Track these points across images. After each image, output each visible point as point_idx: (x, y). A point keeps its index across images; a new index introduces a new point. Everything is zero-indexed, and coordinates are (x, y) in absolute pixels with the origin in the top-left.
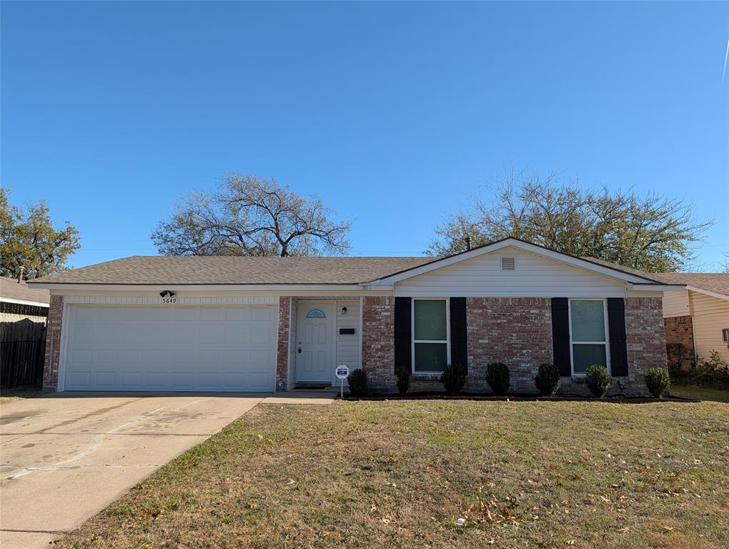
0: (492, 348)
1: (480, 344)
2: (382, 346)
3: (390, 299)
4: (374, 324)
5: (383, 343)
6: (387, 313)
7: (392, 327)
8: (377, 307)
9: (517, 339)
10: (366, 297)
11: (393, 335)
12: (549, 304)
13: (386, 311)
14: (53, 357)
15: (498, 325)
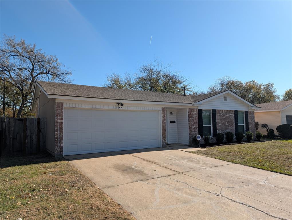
0: (222, 127)
1: (219, 126)
2: (195, 127)
3: (196, 109)
4: (192, 119)
5: (195, 126)
6: (196, 115)
7: (197, 120)
8: (193, 112)
9: (228, 124)
10: (190, 109)
11: (197, 123)
12: (234, 112)
13: (195, 114)
14: (60, 137)
15: (223, 119)
